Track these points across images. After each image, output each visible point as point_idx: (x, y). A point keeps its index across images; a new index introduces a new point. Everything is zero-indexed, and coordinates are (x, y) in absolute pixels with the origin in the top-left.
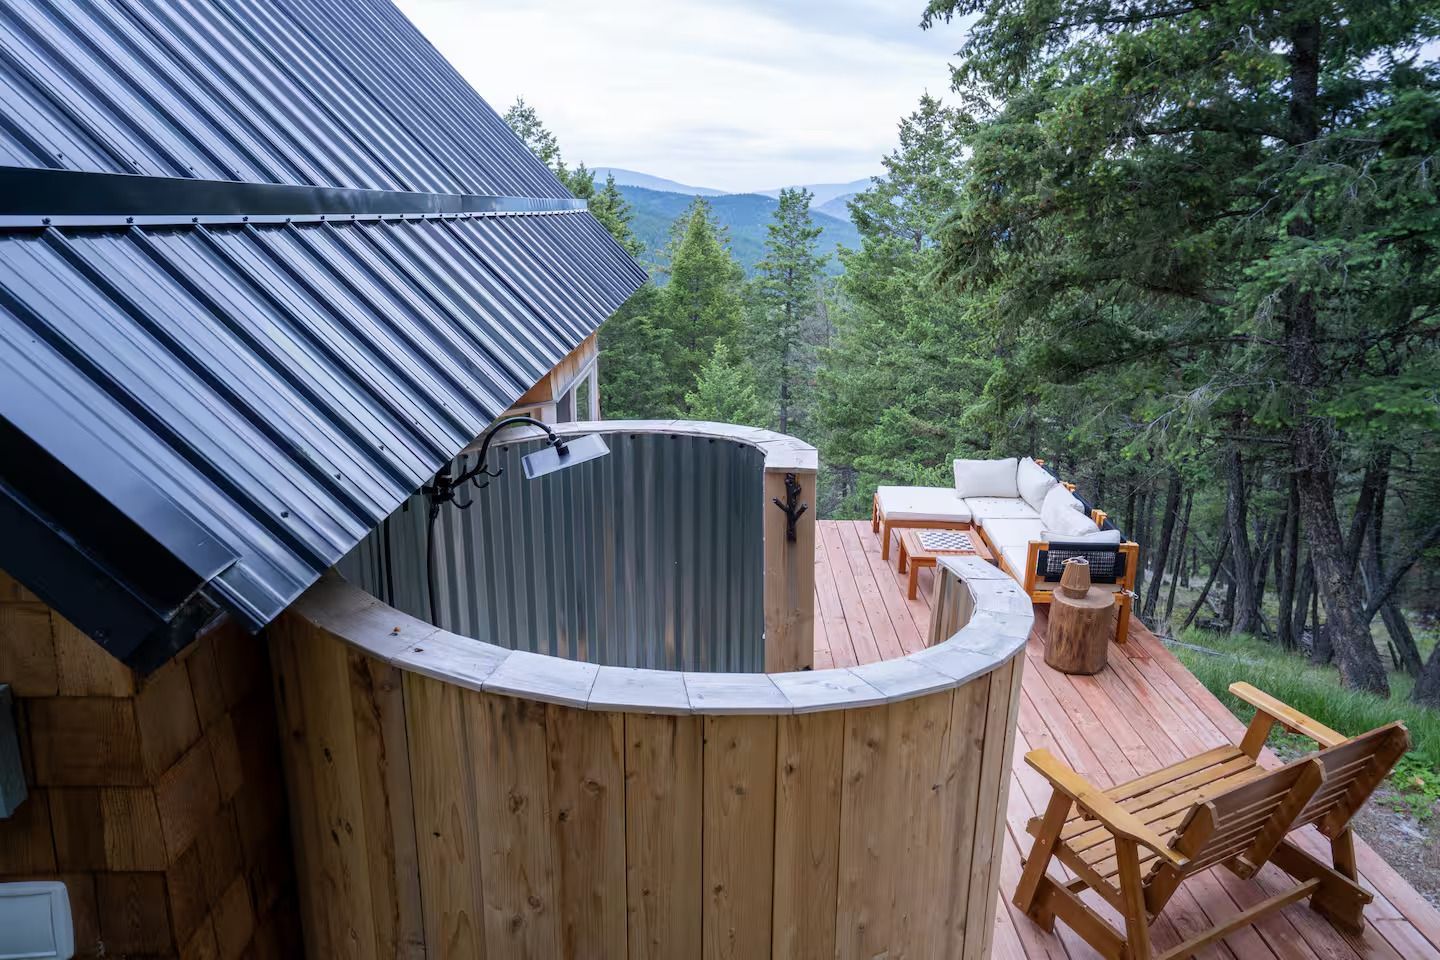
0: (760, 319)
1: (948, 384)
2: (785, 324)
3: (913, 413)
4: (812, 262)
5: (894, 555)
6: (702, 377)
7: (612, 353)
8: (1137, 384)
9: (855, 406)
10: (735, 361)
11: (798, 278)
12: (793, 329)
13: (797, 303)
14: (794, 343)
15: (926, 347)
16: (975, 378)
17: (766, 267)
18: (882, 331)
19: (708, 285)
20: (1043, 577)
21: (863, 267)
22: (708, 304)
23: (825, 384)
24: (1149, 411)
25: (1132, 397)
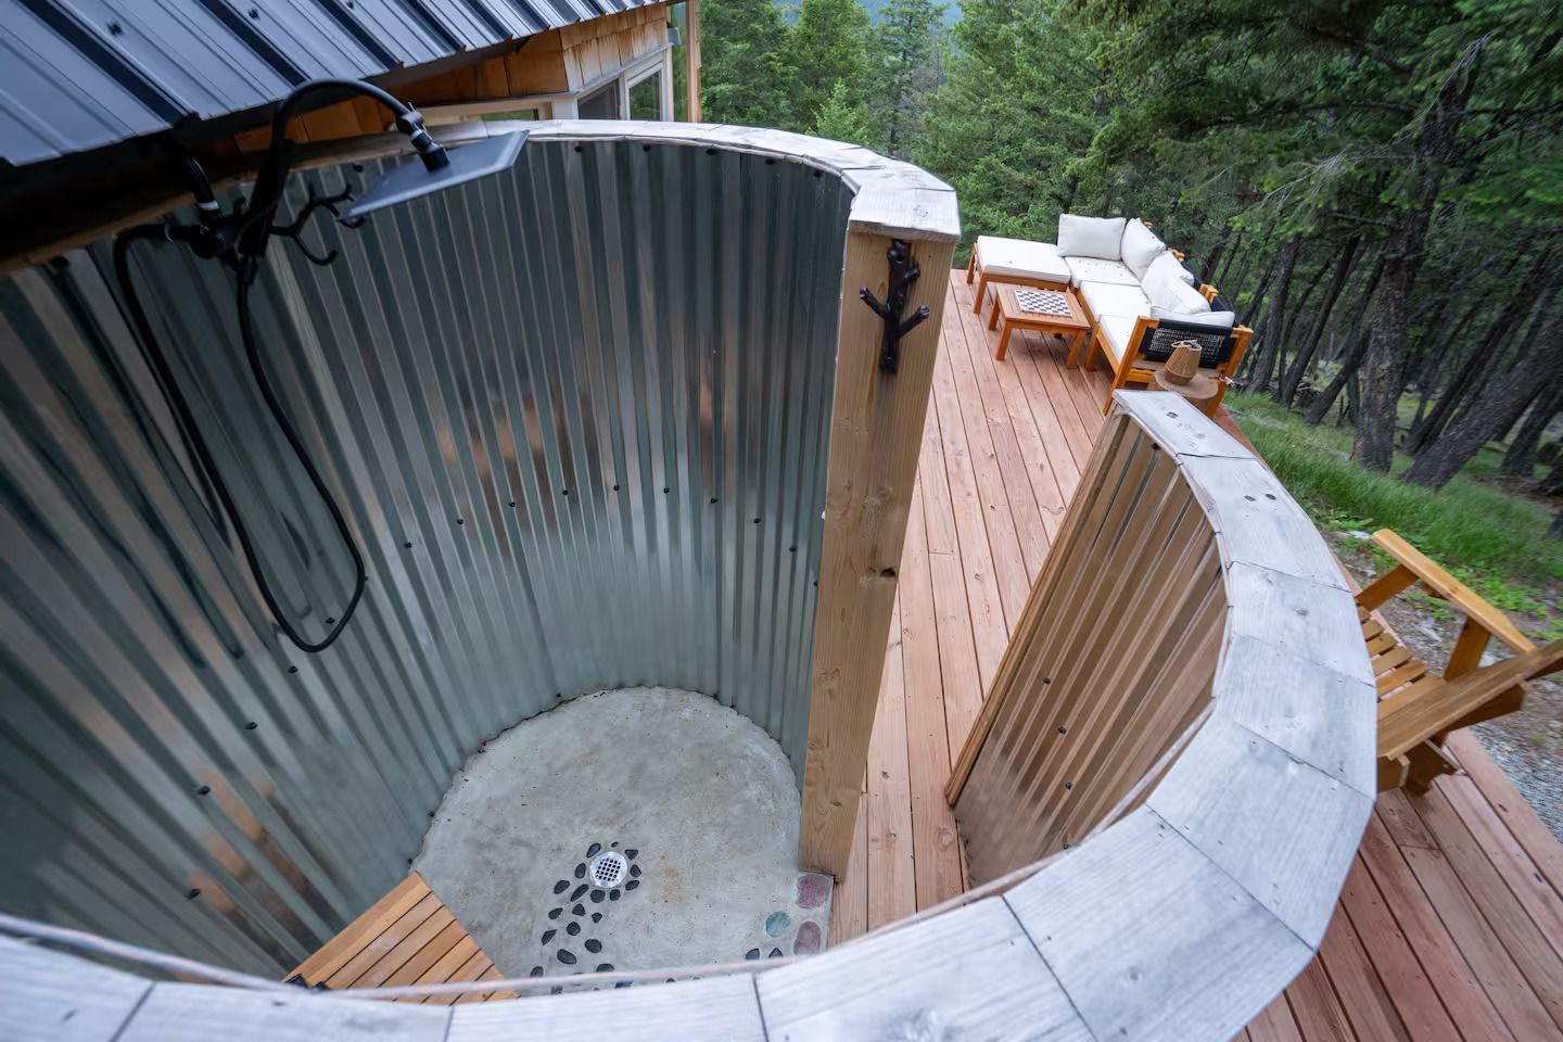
0: (878, 65)
1: (1045, 137)
2: (899, 72)
3: (1005, 162)
4: (931, 11)
5: (987, 310)
6: (822, 116)
7: (743, 88)
8: (1262, 147)
9: (953, 153)
10: (852, 103)
11: (917, 27)
12: (906, 77)
13: (912, 50)
14: (906, 91)
15: (1030, 97)
16: (1071, 133)
17: (889, 13)
18: (991, 78)
19: (835, 25)
20: (1143, 356)
21: (979, 13)
22: (832, 45)
23: (930, 129)
24: (1269, 182)
25: (1254, 161)
